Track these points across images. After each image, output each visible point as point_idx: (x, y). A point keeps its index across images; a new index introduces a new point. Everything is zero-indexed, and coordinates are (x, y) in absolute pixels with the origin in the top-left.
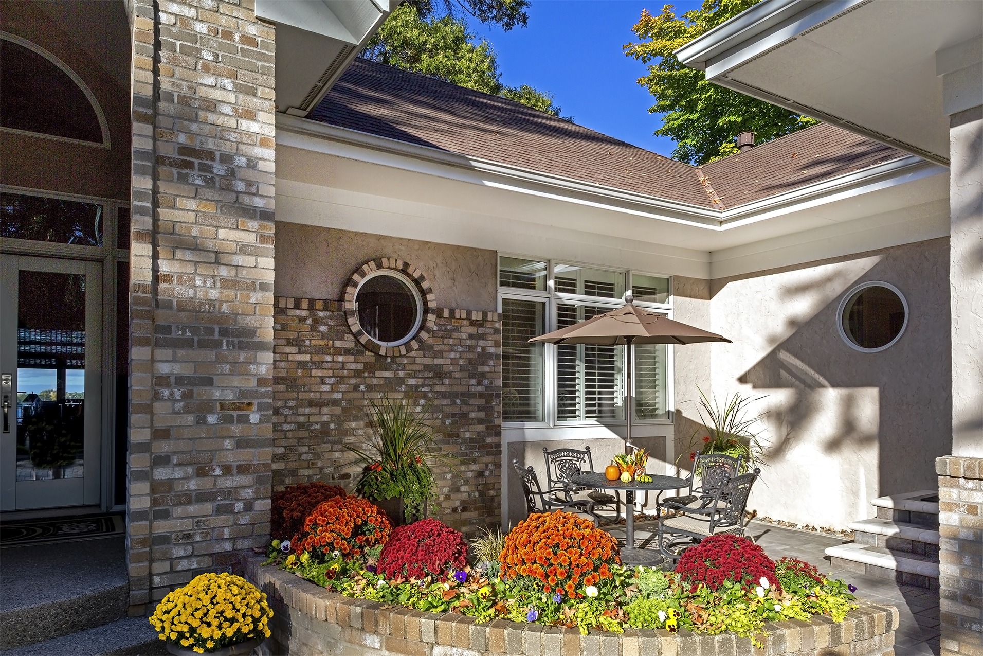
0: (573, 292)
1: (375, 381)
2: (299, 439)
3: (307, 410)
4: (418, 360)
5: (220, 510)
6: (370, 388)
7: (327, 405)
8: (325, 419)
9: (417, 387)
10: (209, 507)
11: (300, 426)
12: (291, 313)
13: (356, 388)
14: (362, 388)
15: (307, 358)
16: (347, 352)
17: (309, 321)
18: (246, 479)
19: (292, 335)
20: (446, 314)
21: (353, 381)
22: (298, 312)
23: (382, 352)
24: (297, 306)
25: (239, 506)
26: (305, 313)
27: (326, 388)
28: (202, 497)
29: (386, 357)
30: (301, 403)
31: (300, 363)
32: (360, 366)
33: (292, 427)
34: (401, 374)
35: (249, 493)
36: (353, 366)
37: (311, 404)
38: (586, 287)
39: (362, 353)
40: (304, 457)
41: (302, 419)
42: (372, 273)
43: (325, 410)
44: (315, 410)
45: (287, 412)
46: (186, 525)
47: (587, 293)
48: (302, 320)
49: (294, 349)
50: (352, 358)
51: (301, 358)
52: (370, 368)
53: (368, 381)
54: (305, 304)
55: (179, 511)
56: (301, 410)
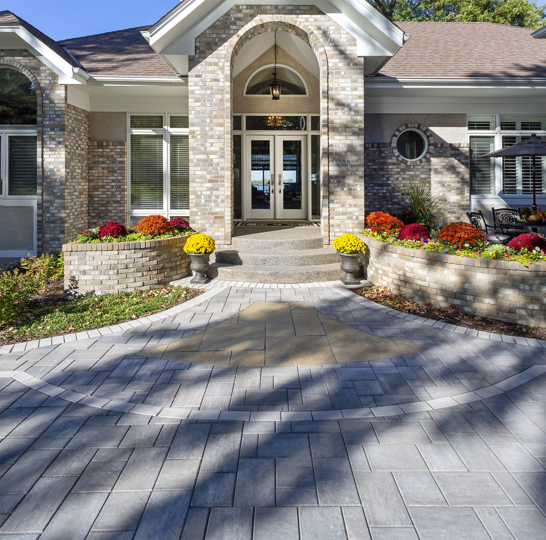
0: (514, 129)
1: (406, 176)
2: (374, 199)
3: (377, 188)
4: (425, 167)
5: (349, 218)
6: (403, 179)
7: (385, 186)
8: (385, 191)
9: (425, 178)
10: (345, 217)
11: (375, 194)
12: (370, 149)
13: (397, 179)
14: (400, 179)
15: (377, 167)
16: (394, 164)
17: (377, 152)
18: (356, 209)
19: (371, 158)
20: (439, 145)
21: (396, 176)
22: (373, 149)
23: (409, 164)
24: (373, 147)
25: (354, 218)
26: (375, 149)
27: (385, 179)
28: (343, 214)
29: (410, 166)
30: (375, 185)
31: (374, 169)
32: (399, 170)
33: (371, 194)
34: (418, 173)
35: (357, 214)
36: (396, 170)
37: (379, 185)
38: (522, 125)
39: (399, 164)
40: (376, 206)
41: (375, 191)
42: (403, 130)
43: (385, 188)
44: (380, 188)
45: (369, 188)
46: (338, 222)
47: (522, 129)
48: (375, 152)
49: (371, 164)
50: (395, 167)
51: (374, 167)
52: (404, 171)
53: (403, 176)
54: (376, 146)
55: (336, 217)
56: (375, 188)
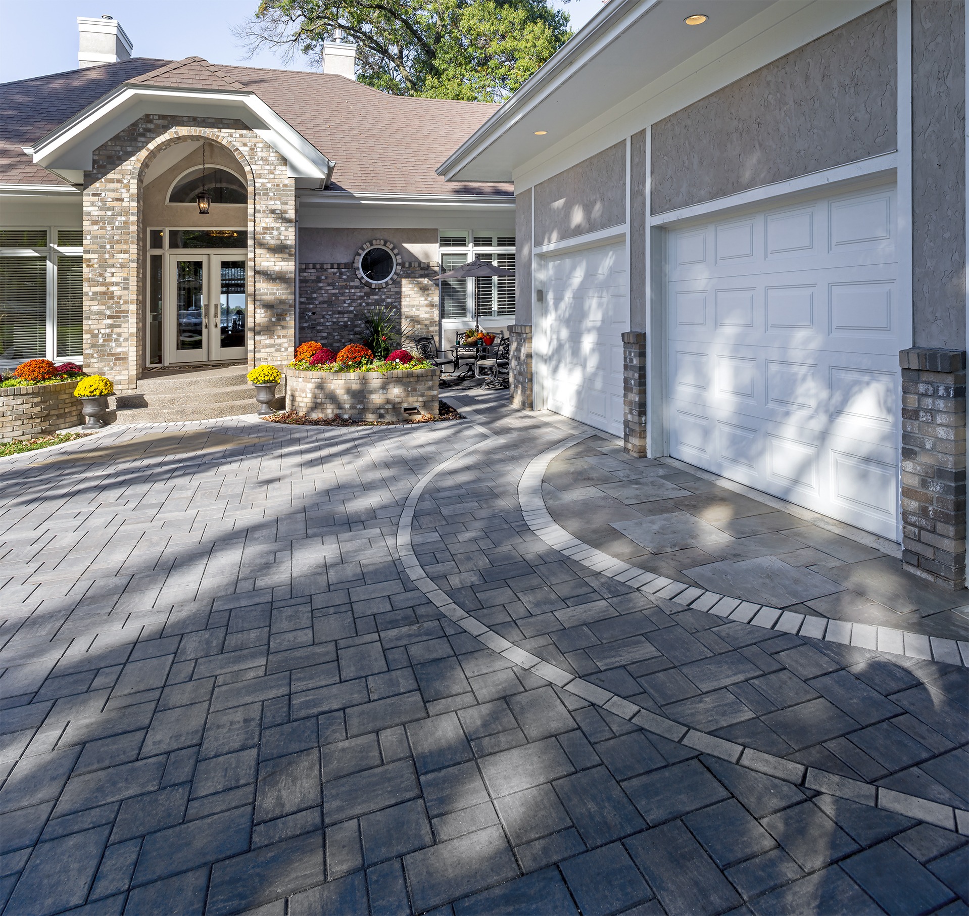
0: (490, 245)
1: (370, 301)
2: (334, 329)
3: (337, 316)
4: (392, 290)
5: (277, 350)
6: (368, 304)
7: (347, 313)
8: (346, 319)
9: (392, 303)
10: (272, 349)
11: (334, 323)
12: (329, 271)
13: (360, 304)
14: (364, 304)
15: (337, 291)
16: (356, 287)
17: (338, 274)
19: (330, 281)
20: (407, 265)
21: (359, 301)
22: (333, 270)
23: (373, 287)
24: (332, 268)
25: (283, 349)
26: (335, 270)
27: (346, 305)
28: (271, 346)
29: (375, 289)
30: (334, 313)
31: (334, 294)
32: (362, 294)
33: (330, 323)
34: (383, 297)
35: (286, 345)
36: (359, 294)
37: (339, 313)
38: (498, 241)
39: (363, 288)
40: (336, 337)
41: (335, 320)
42: (368, 248)
43: (346, 315)
44: (341, 316)
45: (328, 317)
46: (265, 355)
47: (499, 245)
48: (335, 273)
49: (331, 288)
50: (358, 290)
51: (334, 291)
52: (367, 295)
53: (366, 301)
54: (335, 266)
55: (263, 350)
56: (334, 316)
